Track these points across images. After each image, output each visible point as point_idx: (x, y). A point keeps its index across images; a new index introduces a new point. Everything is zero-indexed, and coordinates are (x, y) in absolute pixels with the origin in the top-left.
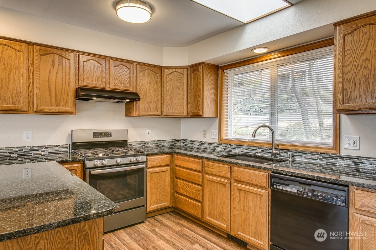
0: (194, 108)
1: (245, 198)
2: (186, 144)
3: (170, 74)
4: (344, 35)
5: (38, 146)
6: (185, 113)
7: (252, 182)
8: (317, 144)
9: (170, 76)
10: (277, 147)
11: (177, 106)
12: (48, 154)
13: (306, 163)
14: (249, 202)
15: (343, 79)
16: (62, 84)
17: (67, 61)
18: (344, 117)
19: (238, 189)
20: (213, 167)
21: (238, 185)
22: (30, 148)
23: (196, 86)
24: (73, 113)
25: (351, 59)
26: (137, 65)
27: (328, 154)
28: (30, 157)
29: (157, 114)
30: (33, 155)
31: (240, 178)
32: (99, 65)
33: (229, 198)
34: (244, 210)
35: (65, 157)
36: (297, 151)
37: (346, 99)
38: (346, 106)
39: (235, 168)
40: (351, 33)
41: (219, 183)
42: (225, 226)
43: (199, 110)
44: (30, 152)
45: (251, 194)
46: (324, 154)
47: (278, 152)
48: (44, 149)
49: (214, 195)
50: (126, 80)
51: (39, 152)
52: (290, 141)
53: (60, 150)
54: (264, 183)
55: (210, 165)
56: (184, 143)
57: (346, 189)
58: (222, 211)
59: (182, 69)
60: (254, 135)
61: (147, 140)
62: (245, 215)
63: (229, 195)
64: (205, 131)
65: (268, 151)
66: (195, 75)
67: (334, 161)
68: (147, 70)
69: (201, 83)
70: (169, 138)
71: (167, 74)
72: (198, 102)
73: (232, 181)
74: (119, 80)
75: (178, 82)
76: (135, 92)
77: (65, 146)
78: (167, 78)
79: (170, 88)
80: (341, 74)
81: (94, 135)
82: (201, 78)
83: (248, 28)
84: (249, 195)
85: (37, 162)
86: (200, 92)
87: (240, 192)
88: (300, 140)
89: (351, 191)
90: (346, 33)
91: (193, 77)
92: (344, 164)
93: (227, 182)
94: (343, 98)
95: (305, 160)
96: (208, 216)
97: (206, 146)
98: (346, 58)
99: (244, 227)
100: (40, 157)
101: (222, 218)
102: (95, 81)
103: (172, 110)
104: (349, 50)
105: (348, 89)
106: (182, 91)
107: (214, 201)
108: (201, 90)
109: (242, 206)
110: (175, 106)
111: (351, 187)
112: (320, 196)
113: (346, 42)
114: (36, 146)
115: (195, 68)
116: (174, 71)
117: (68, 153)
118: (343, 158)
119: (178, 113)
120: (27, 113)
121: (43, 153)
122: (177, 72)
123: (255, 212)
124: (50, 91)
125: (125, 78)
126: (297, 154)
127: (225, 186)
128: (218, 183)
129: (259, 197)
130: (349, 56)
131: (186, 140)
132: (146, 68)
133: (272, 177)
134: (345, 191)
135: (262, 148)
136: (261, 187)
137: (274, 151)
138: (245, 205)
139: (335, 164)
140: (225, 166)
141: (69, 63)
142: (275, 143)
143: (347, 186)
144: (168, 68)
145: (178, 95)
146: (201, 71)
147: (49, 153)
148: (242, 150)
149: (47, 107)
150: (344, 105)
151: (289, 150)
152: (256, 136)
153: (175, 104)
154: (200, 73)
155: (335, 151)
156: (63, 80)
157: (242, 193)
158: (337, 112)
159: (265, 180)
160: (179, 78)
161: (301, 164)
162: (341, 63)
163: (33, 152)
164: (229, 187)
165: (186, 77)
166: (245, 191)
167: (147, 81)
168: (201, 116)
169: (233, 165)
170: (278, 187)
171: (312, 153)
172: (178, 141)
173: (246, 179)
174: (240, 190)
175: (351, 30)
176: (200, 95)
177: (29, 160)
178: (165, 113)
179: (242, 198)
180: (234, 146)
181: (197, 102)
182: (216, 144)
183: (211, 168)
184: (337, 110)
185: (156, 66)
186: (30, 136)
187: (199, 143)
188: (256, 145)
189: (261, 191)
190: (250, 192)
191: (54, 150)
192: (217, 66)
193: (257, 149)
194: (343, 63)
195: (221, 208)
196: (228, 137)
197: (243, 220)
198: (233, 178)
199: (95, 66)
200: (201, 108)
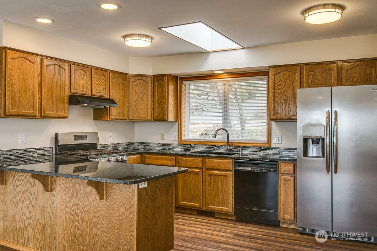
0: (158, 113)
1: (215, 180)
2: (141, 146)
3: (136, 81)
4: (274, 74)
5: (30, 149)
6: (149, 118)
7: (220, 168)
8: (257, 141)
9: (136, 83)
10: (231, 144)
11: (141, 111)
12: (37, 156)
13: (251, 155)
14: (218, 182)
15: (274, 100)
16: (60, 92)
17: (64, 70)
18: (273, 123)
19: (209, 175)
20: (187, 161)
21: (209, 172)
22: (25, 150)
23: (160, 94)
24: (66, 118)
25: (278, 89)
26: (111, 73)
27: (264, 147)
28: (24, 159)
29: (123, 118)
30: (27, 157)
31: (211, 166)
32: (85, 73)
33: (202, 182)
34: (214, 189)
35: (49, 159)
36: (244, 147)
37: (276, 113)
38: (275, 117)
39: (207, 160)
40: (278, 74)
41: (193, 173)
42: (198, 204)
43: (164, 115)
44: (25, 155)
45: (219, 176)
46: (262, 147)
47: (231, 148)
48: (34, 151)
49: (187, 183)
50: (103, 87)
51: (31, 154)
52: (239, 140)
53: (46, 152)
54: (229, 167)
55: (184, 160)
56: (138, 146)
57: (277, 163)
58: (195, 194)
59: (146, 77)
60: (215, 136)
61: (109, 143)
62: (215, 192)
63: (202, 180)
64: (163, 134)
65: (223, 148)
66: (159, 84)
67: (268, 151)
68: (117, 77)
69: (166, 92)
70: (125, 141)
71: (133, 82)
72: (163, 108)
73: (204, 170)
74: (98, 87)
75: (143, 89)
76: (108, 98)
77: (49, 149)
78: (132, 85)
79: (135, 94)
80: (273, 98)
81: (74, 138)
82: (166, 87)
83: (212, 55)
84: (218, 178)
85: (30, 164)
86: (165, 99)
87: (210, 177)
88: (252, 139)
89: (279, 164)
90: (275, 73)
91: (157, 85)
92: (274, 153)
93: (199, 171)
94: (274, 112)
95: (250, 153)
96: (182, 201)
97: (165, 147)
98: (276, 88)
99: (214, 201)
100: (31, 159)
101: (195, 199)
102: (82, 88)
103: (137, 115)
104: (277, 84)
105: (276, 106)
106: (146, 98)
107: (188, 187)
108: (166, 98)
109: (212, 187)
110: (140, 111)
111: (280, 162)
112: (264, 170)
113: (275, 79)
114: (28, 149)
115: (160, 78)
116: (140, 79)
117: (51, 155)
118: (273, 149)
119: (143, 118)
120: (36, 118)
121: (34, 155)
122: (142, 80)
123: (223, 189)
124: (52, 98)
125: (102, 85)
126: (245, 149)
127: (198, 174)
128: (191, 173)
129: (225, 177)
130: (277, 87)
131: (142, 143)
132: (117, 75)
133: (235, 162)
134: (276, 165)
135: (218, 146)
136: (227, 170)
137: (229, 148)
138: (215, 185)
139: (268, 154)
140: (198, 159)
141: (65, 72)
142: (229, 141)
143: (277, 162)
144: (133, 75)
145: (143, 101)
146: (166, 81)
147: (39, 156)
148: (201, 149)
149: (50, 113)
150: (275, 116)
151: (238, 146)
152: (216, 137)
153: (140, 109)
154: (165, 83)
155: (268, 145)
156: (61, 88)
157: (213, 177)
158: (271, 120)
159: (230, 165)
160: (144, 86)
161: (247, 156)
162: (273, 91)
163: (26, 155)
164: (202, 175)
165: (150, 85)
166: (214, 175)
167: (117, 88)
168: (166, 120)
169: (205, 158)
170: (239, 169)
171: (254, 147)
172: (133, 144)
173: (215, 166)
174: (210, 175)
175: (278, 72)
176: (165, 102)
177: (24, 162)
178: (131, 117)
179: (212, 181)
180: (193, 146)
181: (161, 108)
182: (175, 145)
183: (185, 162)
184: (271, 119)
185: (124, 73)
186: (24, 139)
187: (157, 145)
188: (213, 144)
189: (227, 173)
190: (219, 175)
191: (41, 152)
192: (178, 77)
193: (214, 147)
194: (274, 91)
195: (194, 192)
196: (186, 139)
197: (213, 196)
198: (204, 168)
199: (82, 75)
200: (166, 113)
